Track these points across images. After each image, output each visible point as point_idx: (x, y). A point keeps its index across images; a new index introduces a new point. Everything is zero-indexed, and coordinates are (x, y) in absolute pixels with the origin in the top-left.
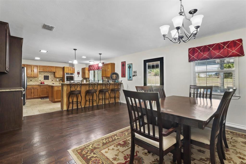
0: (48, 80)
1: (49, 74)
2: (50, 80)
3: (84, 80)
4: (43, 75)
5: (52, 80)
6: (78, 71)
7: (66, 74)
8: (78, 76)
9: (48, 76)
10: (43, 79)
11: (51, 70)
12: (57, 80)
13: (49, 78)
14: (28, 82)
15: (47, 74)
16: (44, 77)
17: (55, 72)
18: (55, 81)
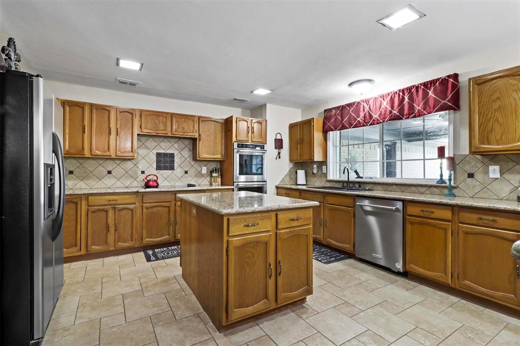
0: (170, 172)
1: (176, 145)
2: (178, 171)
4: (155, 152)
5: (186, 172)
6: (279, 137)
7: (238, 146)
8: (279, 153)
9: (172, 155)
10: (155, 165)
11: (183, 128)
12: (203, 172)
13: (176, 165)
14: (98, 180)
15: (166, 147)
16: (157, 157)
17: (195, 137)
18: (196, 176)
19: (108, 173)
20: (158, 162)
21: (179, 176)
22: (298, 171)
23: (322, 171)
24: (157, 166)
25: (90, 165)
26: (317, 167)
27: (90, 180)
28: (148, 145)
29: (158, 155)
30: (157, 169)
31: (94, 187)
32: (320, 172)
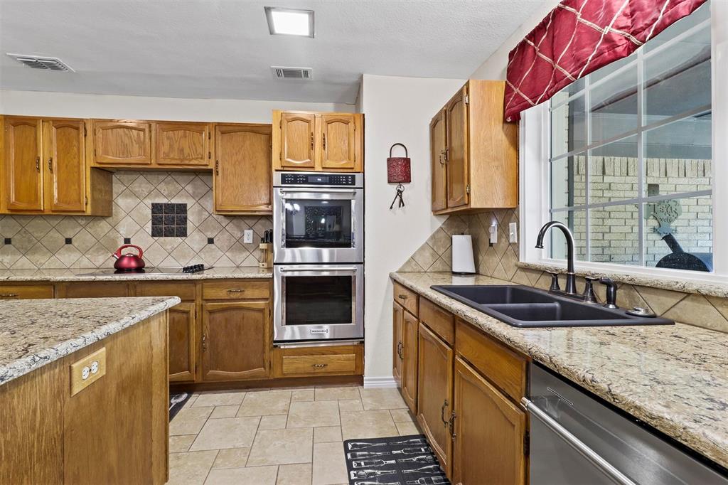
0: (179, 239)
1: (189, 188)
2: (194, 238)
3: (456, 238)
4: (149, 202)
5: (211, 241)
6: (399, 153)
7: (284, 179)
8: (400, 193)
9: (182, 208)
10: (149, 228)
12: (246, 241)
13: (190, 226)
14: (49, 254)
15: (170, 193)
16: (153, 212)
17: (209, 167)
18: (230, 248)
19: (67, 243)
20: (156, 221)
21: (196, 247)
22: (454, 236)
23: (508, 236)
24: (153, 229)
25: (36, 228)
26: (499, 226)
27: (36, 255)
28: (137, 189)
29: (156, 207)
30: (153, 235)
31: (44, 267)
32: (503, 240)
